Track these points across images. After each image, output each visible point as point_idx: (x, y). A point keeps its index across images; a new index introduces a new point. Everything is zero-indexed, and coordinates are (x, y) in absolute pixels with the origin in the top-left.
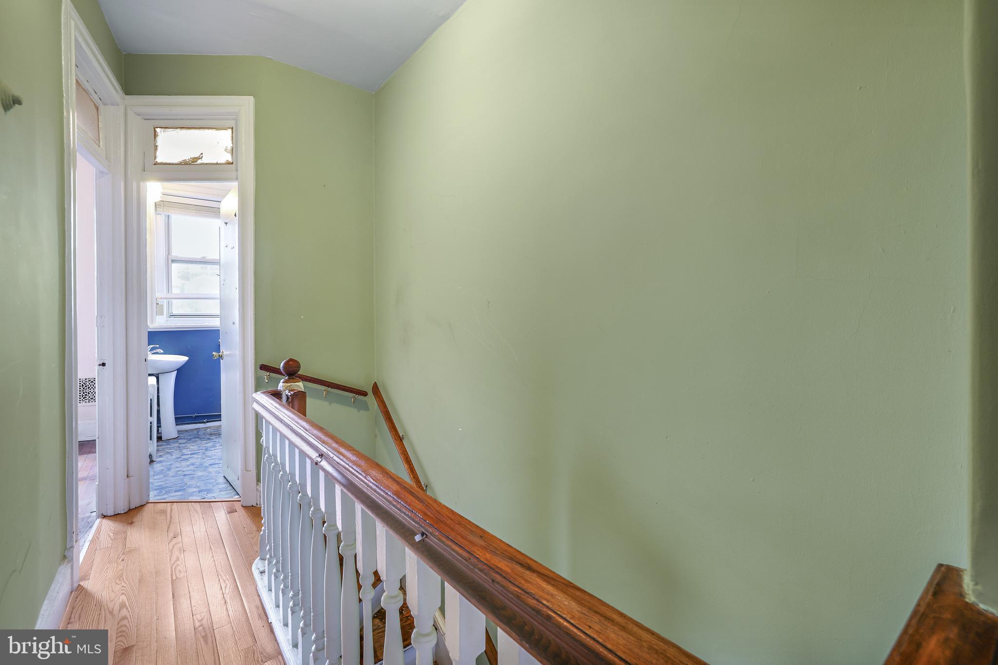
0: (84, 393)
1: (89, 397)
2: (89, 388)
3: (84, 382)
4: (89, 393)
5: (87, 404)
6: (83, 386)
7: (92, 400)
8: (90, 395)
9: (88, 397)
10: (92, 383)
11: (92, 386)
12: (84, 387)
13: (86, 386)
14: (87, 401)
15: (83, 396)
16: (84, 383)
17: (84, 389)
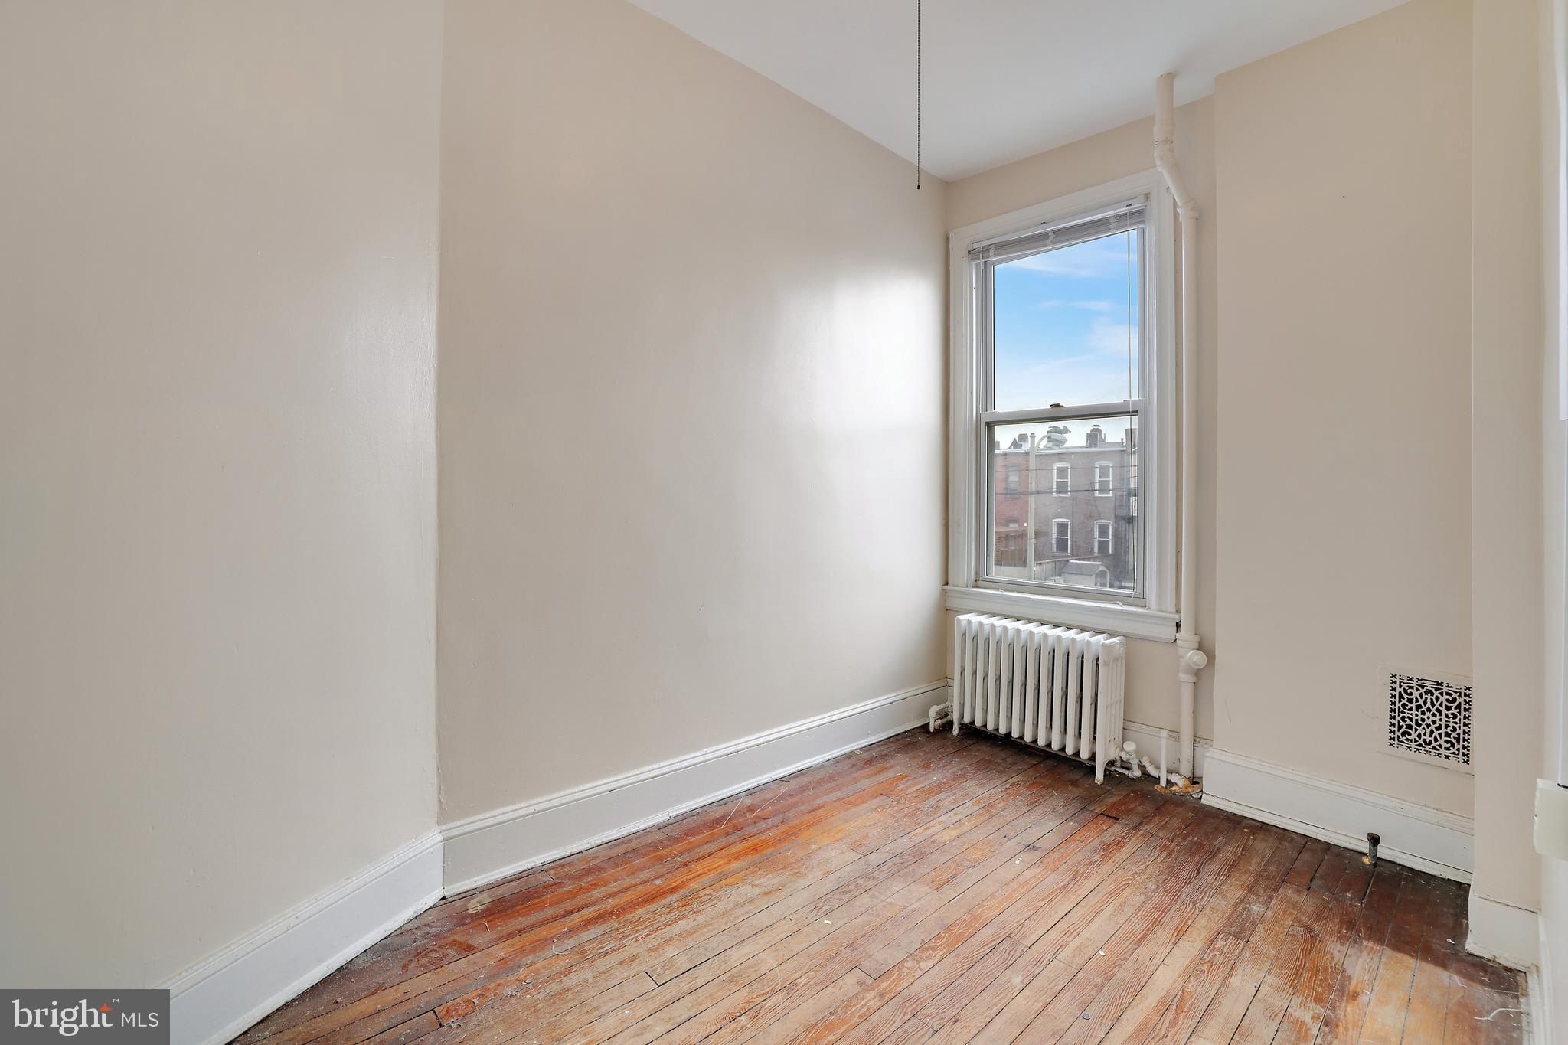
0: (1403, 719)
1: (1419, 736)
2: (1418, 707)
3: (1404, 686)
4: (1419, 725)
5: (1412, 754)
6: (1401, 696)
7: (1427, 748)
8: (1421, 730)
9: (1414, 736)
10: (1429, 696)
11: (1429, 704)
12: (1405, 701)
13: (1410, 701)
14: (1413, 745)
15: (1400, 727)
16: (1405, 691)
17: (1404, 705)
